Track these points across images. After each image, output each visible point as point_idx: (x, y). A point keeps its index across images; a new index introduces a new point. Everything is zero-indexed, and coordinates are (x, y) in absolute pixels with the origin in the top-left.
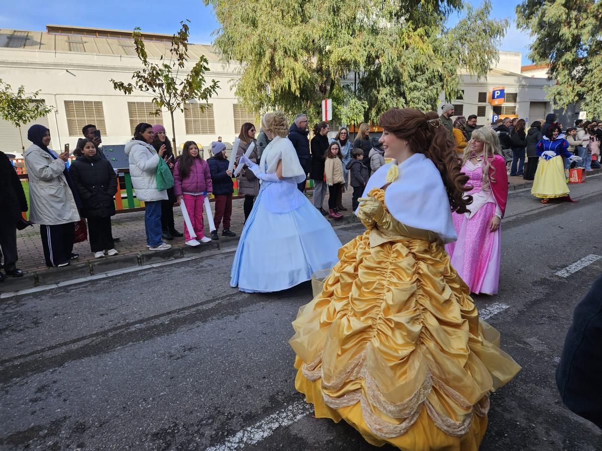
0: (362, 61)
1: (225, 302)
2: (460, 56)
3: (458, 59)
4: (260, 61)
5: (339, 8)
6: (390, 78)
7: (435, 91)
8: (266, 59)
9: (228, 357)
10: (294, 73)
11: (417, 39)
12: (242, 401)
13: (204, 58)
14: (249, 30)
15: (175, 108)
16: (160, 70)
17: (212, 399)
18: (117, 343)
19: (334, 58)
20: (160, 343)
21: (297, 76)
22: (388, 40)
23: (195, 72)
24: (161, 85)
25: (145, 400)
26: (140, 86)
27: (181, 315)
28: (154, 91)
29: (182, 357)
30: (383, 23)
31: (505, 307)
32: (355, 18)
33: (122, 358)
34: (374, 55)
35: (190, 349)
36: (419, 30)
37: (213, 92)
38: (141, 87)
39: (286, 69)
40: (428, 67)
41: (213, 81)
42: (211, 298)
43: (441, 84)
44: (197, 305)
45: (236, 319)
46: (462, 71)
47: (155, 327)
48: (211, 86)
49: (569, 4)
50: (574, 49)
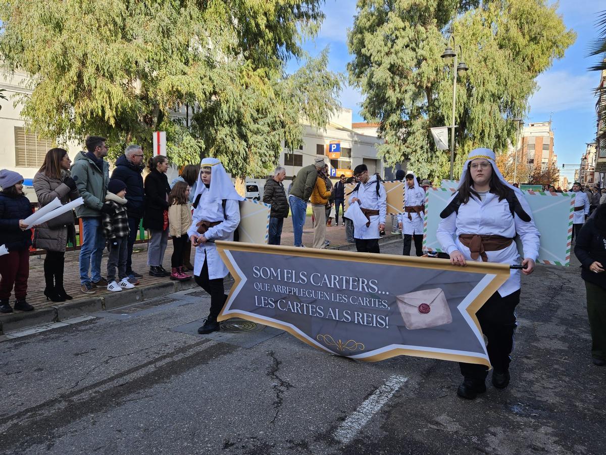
0: (199, 95)
2: (301, 104)
3: (300, 107)
4: (62, 75)
7: (277, 137)
8: (72, 74)
10: (109, 97)
11: (258, 79)
19: (163, 85)
21: (114, 102)
30: (220, 56)
32: (188, 45)
36: (259, 70)
39: (98, 91)
40: (270, 110)
43: (283, 130)
46: (303, 120)
49: (393, 69)
50: (398, 112)
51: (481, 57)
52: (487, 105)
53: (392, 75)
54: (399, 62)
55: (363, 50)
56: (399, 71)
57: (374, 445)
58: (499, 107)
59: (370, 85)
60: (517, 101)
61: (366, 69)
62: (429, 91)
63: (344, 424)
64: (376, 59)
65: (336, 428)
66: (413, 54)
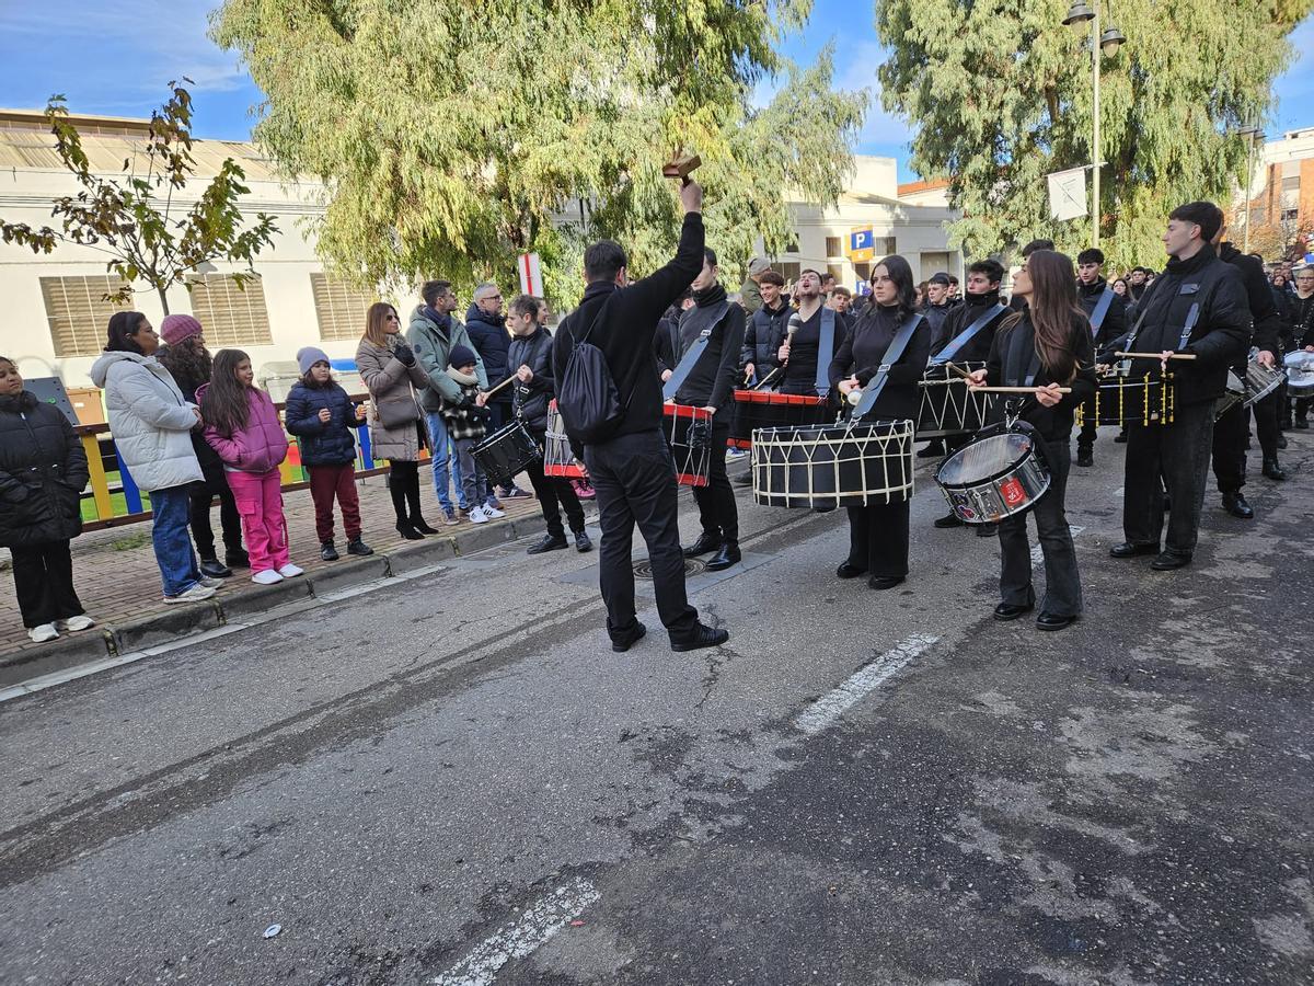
0: (592, 173)
1: (344, 710)
2: (785, 164)
3: (782, 170)
4: (368, 174)
5: (531, 63)
6: (653, 212)
7: (744, 235)
8: (382, 171)
9: (366, 830)
10: (448, 202)
11: (699, 129)
12: (413, 921)
13: (234, 163)
14: (336, 107)
15: (170, 282)
16: (122, 194)
17: (340, 932)
18: (76, 845)
19: (530, 167)
20: (193, 826)
21: (455, 208)
22: (639, 132)
23: (213, 196)
24: (128, 229)
25: (168, 964)
26: (74, 232)
27: (238, 755)
28: (113, 243)
29: (253, 849)
30: (627, 96)
31: (931, 640)
32: (567, 86)
33: (94, 877)
34: (615, 162)
35: (270, 829)
36: (700, 111)
37: (262, 241)
38: (77, 234)
39: (428, 192)
40: (727, 186)
41: (262, 216)
42: (307, 707)
43: (754, 220)
44: (277, 726)
45: (376, 744)
46: (792, 194)
47: (174, 791)
48: (255, 229)
49: (972, 62)
50: (988, 149)
51: (1162, 8)
52: (1179, 108)
53: (970, 76)
54: (984, 46)
55: (909, 34)
56: (985, 64)
57: (859, 735)
58: (1209, 110)
59: (926, 103)
60: (1248, 92)
61: (915, 72)
62: (1052, 95)
63: (814, 706)
64: (936, 47)
65: (800, 712)
66: (1012, 24)
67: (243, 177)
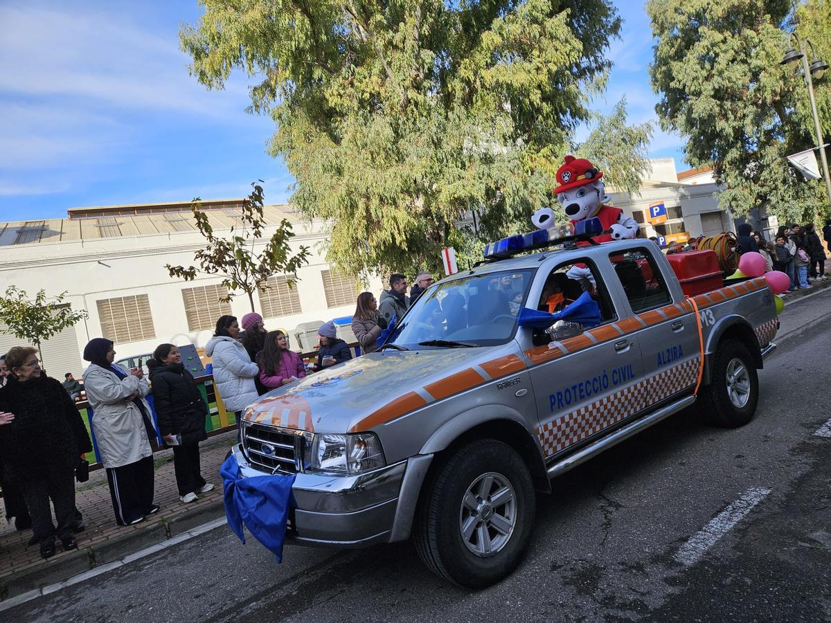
0: (479, 194)
4: (352, 214)
5: (440, 140)
6: (519, 212)
8: (360, 211)
10: (397, 223)
11: (543, 160)
13: (286, 221)
14: (334, 181)
15: (254, 289)
16: (228, 244)
19: (443, 197)
21: (401, 227)
22: (507, 167)
23: (276, 240)
24: (232, 263)
26: (206, 268)
28: (226, 271)
30: (497, 149)
32: (461, 149)
34: (493, 186)
36: (542, 151)
37: (302, 261)
38: (207, 268)
39: (385, 219)
41: (301, 247)
48: (299, 255)
53: (718, 103)
55: (672, 84)
64: (693, 89)
67: (291, 228)
